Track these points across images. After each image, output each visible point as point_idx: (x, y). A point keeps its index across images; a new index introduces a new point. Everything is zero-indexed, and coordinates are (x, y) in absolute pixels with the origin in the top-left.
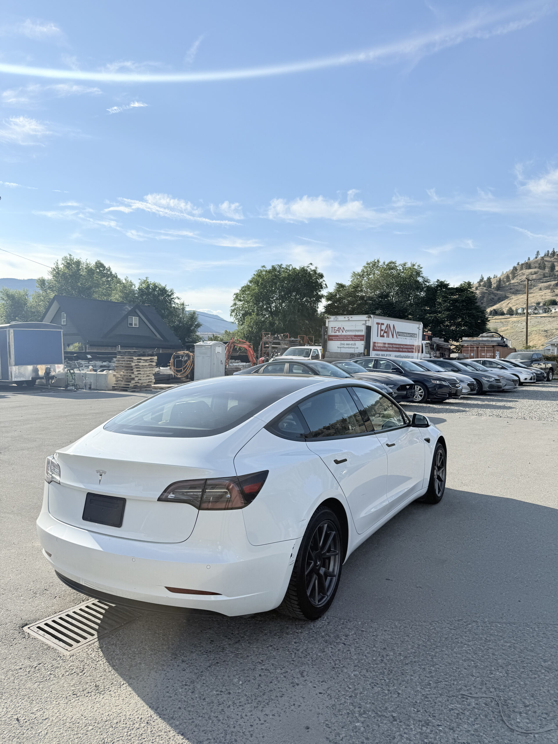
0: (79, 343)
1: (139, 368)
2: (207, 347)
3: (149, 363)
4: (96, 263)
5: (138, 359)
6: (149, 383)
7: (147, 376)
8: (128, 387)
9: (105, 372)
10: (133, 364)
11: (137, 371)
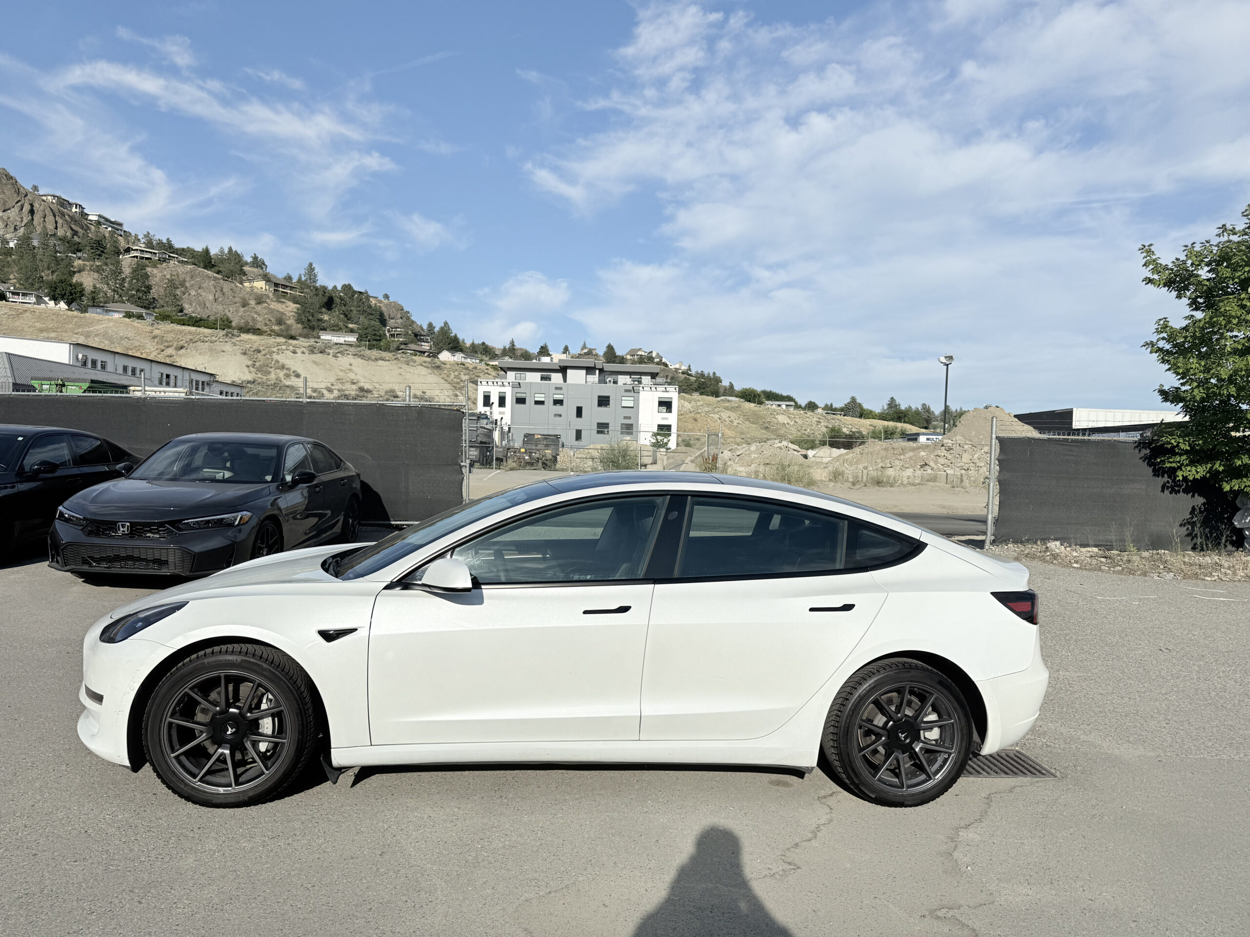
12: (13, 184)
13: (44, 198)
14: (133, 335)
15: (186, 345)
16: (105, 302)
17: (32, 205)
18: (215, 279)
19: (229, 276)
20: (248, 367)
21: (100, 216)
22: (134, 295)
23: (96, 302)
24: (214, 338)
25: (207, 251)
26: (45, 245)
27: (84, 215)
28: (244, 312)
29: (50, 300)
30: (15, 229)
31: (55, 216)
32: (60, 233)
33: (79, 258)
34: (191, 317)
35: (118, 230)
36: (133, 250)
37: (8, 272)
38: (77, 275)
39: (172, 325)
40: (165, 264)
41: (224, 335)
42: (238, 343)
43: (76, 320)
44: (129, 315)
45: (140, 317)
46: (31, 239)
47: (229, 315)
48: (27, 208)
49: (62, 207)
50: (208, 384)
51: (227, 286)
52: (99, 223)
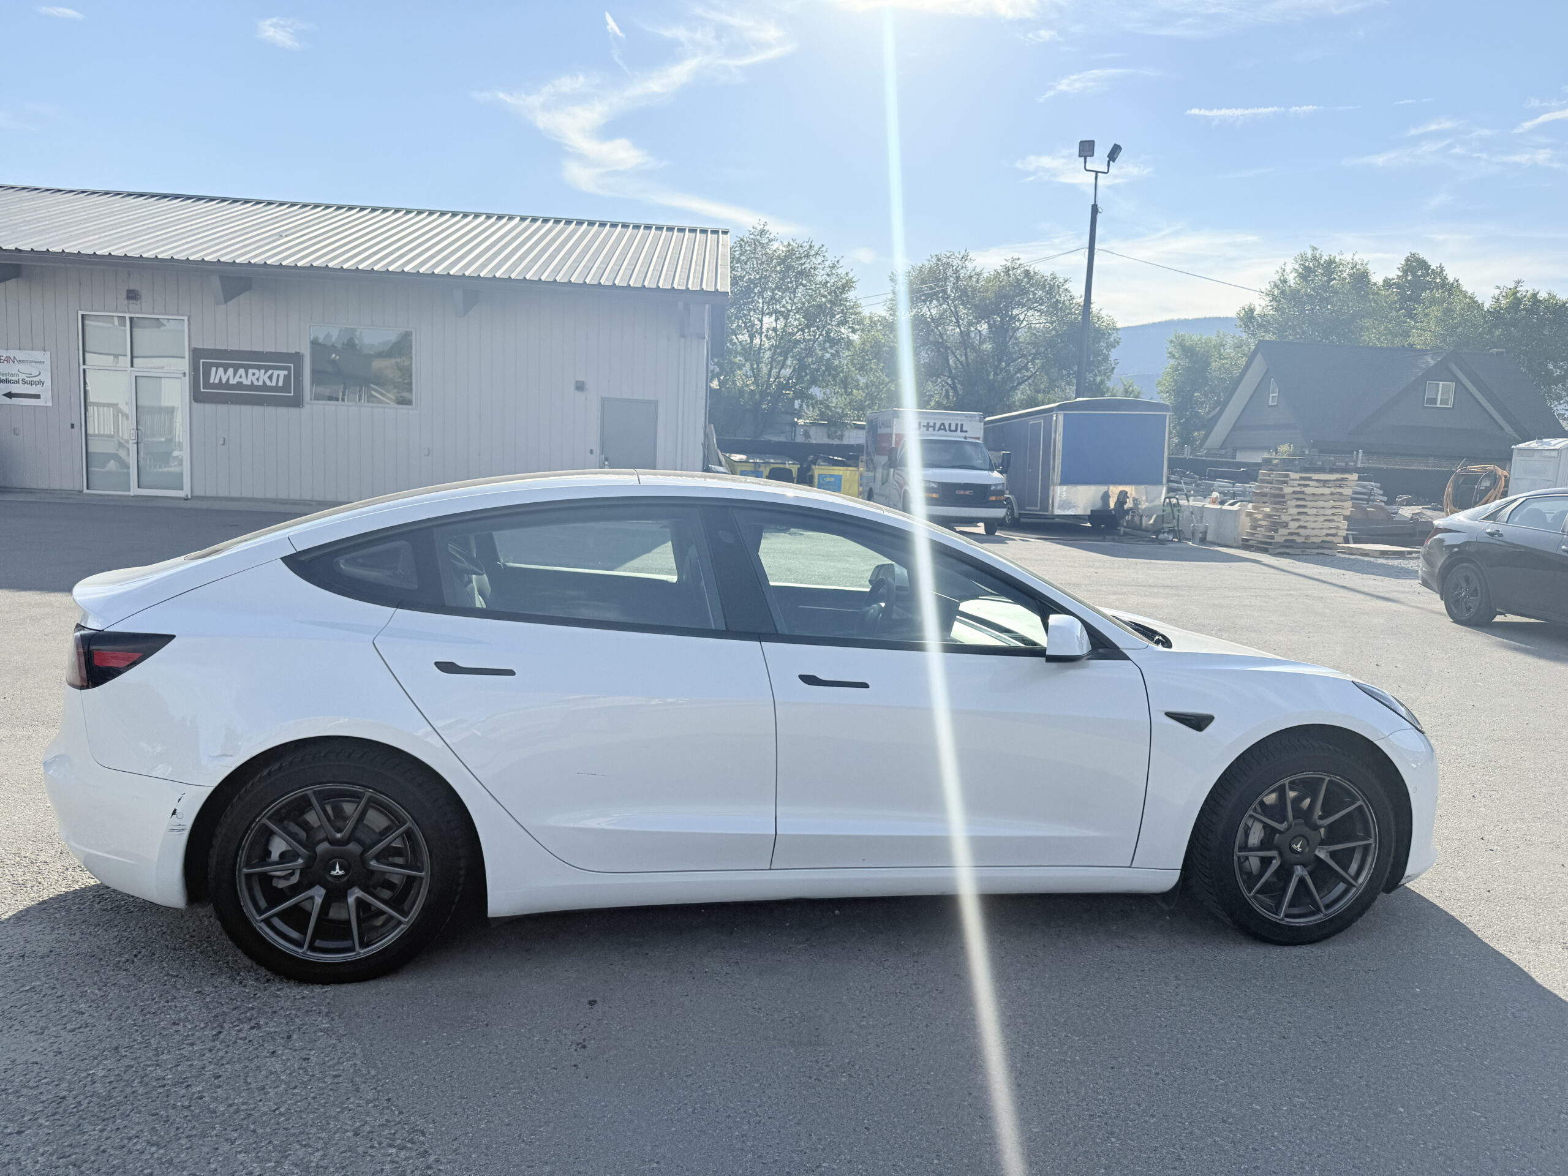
0: (1290, 447)
1: (1304, 499)
2: (1547, 454)
3: (1332, 490)
4: (1407, 260)
5: (1302, 479)
6: (1329, 539)
7: (1326, 520)
8: (1270, 544)
9: (1236, 507)
10: (1287, 490)
11: (1298, 506)
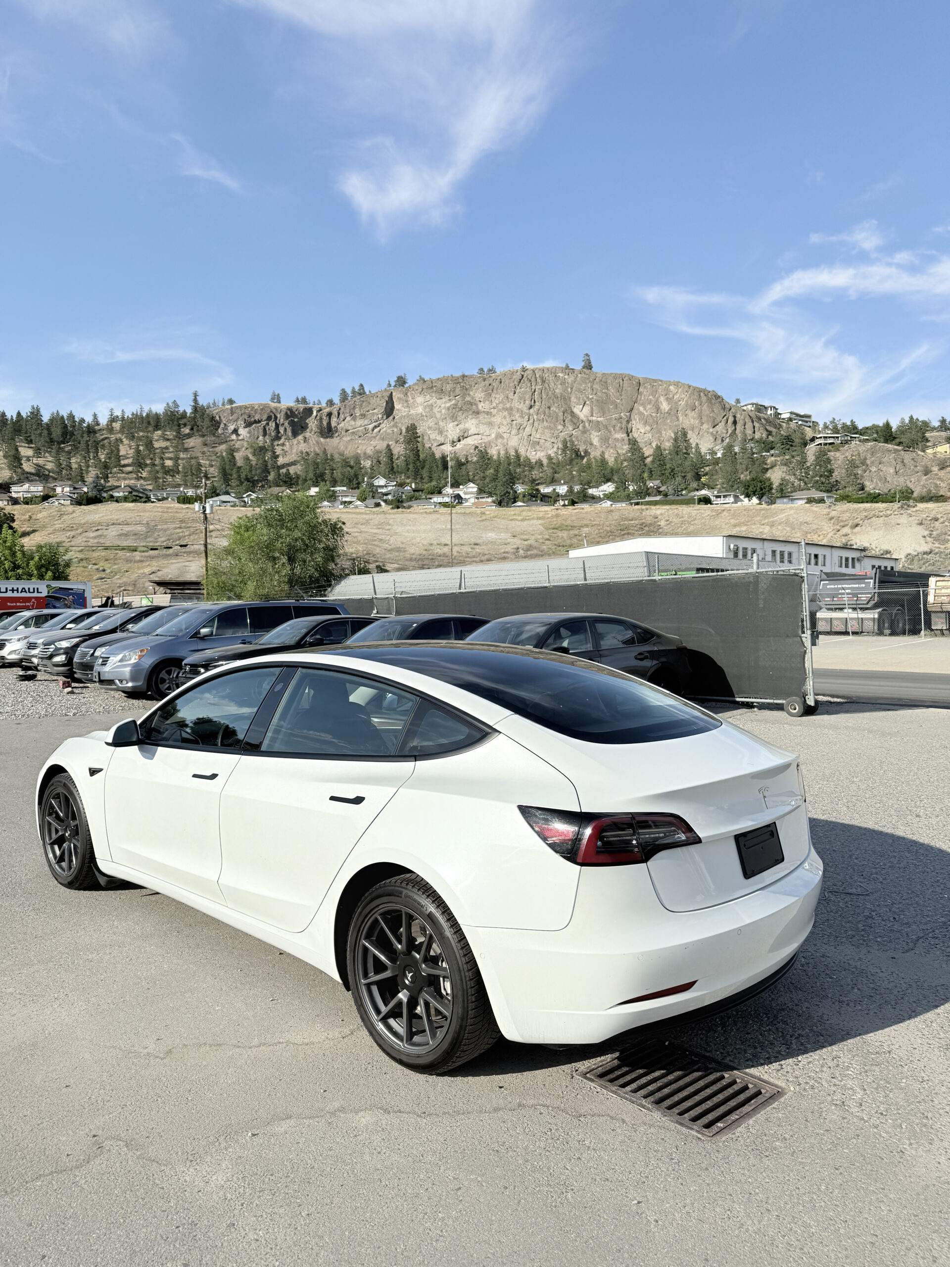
12: (720, 402)
13: (745, 408)
14: (811, 519)
15: (861, 522)
16: (792, 492)
17: (735, 417)
18: (896, 451)
19: (910, 446)
20: (924, 537)
21: (791, 413)
22: (817, 481)
23: (784, 492)
24: (889, 512)
25: (887, 426)
26: (743, 449)
27: (777, 414)
28: (926, 480)
29: (745, 497)
30: (722, 441)
31: (753, 422)
32: (757, 436)
33: (772, 455)
34: (870, 494)
35: (807, 422)
36: (817, 438)
37: (715, 479)
38: (770, 471)
39: (848, 504)
40: (847, 446)
41: (899, 508)
42: (913, 514)
43: (763, 512)
44: (810, 501)
45: (821, 501)
46: (734, 446)
47: (911, 486)
48: (731, 419)
49: (759, 412)
50: (858, 560)
51: (907, 457)
52: (790, 419)
